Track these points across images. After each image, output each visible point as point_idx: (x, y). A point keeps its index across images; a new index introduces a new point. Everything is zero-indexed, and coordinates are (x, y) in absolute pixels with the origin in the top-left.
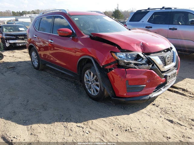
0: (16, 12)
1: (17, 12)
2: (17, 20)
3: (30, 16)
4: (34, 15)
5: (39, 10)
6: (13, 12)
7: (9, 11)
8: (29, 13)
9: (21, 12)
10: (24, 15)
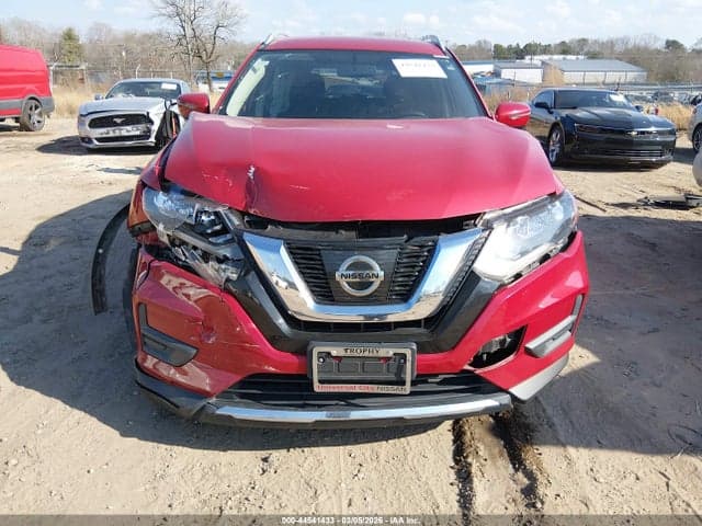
0: (505, 45)
1: (510, 48)
2: (496, 74)
3: (543, 63)
4: (562, 57)
5: (584, 40)
6: (496, 46)
7: (485, 42)
8: (546, 50)
9: (522, 47)
10: (528, 57)
